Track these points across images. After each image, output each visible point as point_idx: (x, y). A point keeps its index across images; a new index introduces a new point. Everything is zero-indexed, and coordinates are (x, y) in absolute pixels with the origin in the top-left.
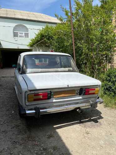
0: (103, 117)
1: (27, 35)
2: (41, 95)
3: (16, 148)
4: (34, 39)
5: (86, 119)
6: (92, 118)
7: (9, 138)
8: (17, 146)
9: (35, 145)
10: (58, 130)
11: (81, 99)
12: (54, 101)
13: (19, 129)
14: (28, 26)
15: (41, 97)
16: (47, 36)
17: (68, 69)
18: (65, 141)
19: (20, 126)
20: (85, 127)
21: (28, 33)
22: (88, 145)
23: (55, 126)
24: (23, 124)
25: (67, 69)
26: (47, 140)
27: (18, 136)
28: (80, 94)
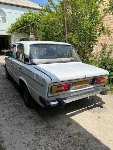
0: (105, 102)
1: (4, 20)
2: (63, 86)
3: (41, 139)
4: (14, 24)
5: (91, 105)
6: (96, 104)
7: (28, 130)
8: (41, 137)
9: (58, 134)
10: (72, 118)
11: (93, 88)
12: (72, 91)
13: (34, 119)
14: (5, 10)
15: (63, 88)
16: (31, 23)
17: (71, 59)
18: (84, 127)
19: (33, 117)
20: (94, 112)
21: (6, 18)
22: (105, 128)
23: (68, 114)
24: (35, 114)
25: (69, 59)
26: (68, 128)
27: (37, 127)
28: (92, 84)
